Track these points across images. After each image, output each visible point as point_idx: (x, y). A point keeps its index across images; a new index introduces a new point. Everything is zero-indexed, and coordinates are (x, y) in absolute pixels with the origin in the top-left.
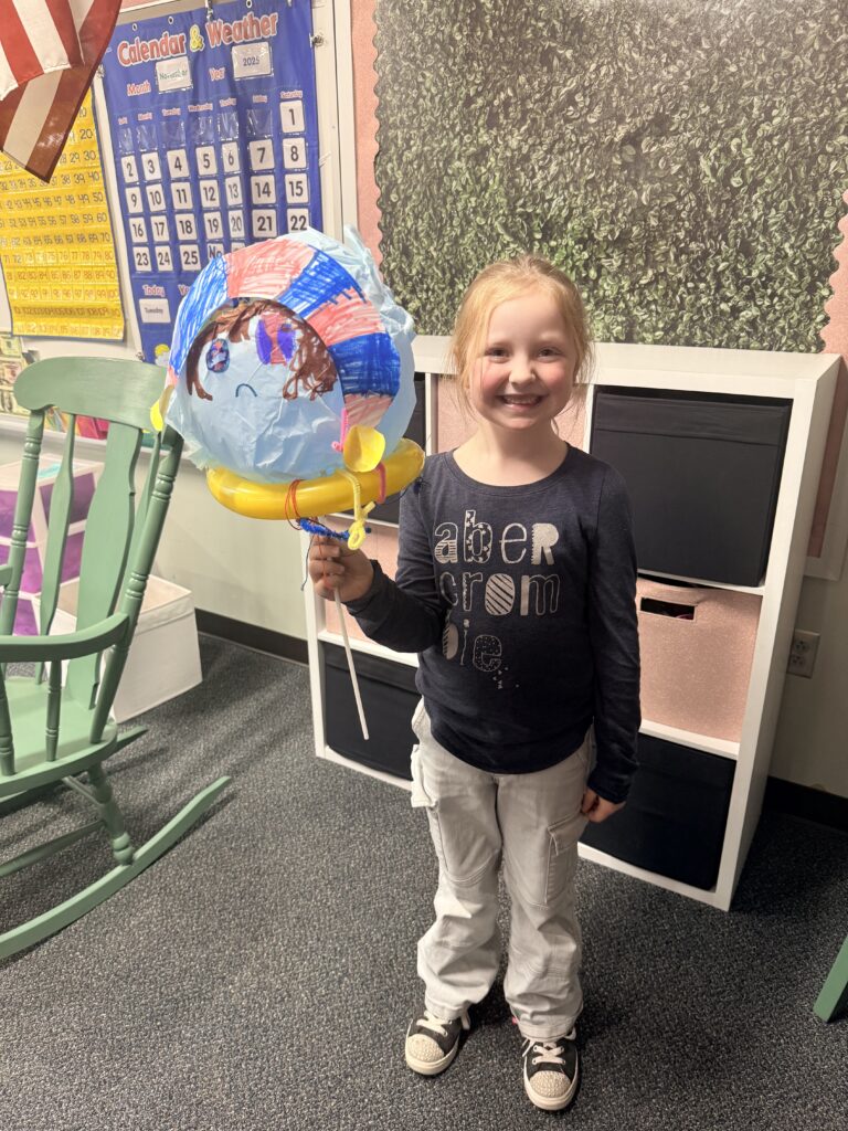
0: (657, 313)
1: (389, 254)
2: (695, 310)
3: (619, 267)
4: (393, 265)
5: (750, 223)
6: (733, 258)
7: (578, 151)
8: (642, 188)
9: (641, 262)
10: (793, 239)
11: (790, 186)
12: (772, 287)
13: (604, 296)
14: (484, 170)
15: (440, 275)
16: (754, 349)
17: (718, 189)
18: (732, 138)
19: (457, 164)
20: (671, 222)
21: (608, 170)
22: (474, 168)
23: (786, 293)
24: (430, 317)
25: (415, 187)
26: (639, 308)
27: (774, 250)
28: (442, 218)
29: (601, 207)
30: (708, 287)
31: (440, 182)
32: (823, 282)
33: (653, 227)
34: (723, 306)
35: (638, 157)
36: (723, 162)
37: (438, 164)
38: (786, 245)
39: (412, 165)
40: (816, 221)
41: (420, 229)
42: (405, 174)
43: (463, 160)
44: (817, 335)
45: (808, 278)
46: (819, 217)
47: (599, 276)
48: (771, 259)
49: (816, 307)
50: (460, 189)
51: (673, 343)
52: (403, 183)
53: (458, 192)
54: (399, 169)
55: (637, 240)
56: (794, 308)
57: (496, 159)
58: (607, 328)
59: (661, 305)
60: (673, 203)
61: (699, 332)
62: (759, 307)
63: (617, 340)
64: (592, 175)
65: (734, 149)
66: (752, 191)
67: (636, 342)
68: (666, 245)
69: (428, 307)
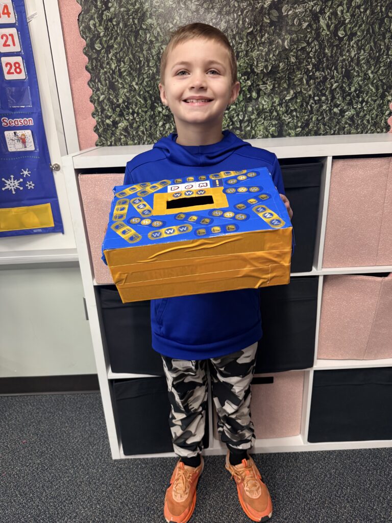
0: (297, 117)
1: (98, 89)
2: (319, 113)
3: (271, 90)
4: (102, 97)
5: (350, 59)
6: (341, 80)
7: (240, 13)
8: (284, 38)
9: (285, 85)
10: (373, 68)
11: (371, 36)
12: (362, 96)
13: (263, 109)
14: (171, 26)
15: (142, 101)
16: (353, 133)
17: (331, 38)
18: (338, 7)
19: (149, 21)
20: (303, 59)
21: (261, 26)
22: (164, 24)
23: (370, 99)
24: (137, 132)
25: (116, 38)
26: (286, 115)
27: (363, 75)
28: (141, 61)
29: (258, 51)
30: (327, 99)
31: (137, 35)
32: (389, 92)
33: (293, 63)
34: (336, 110)
35: (281, 17)
36: (333, 21)
37: (134, 21)
38: (370, 72)
39: (111, 22)
40: (385, 57)
41: (123, 70)
42: (106, 29)
43: (154, 18)
44: (386, 122)
45: (381, 90)
46: (386, 55)
47: (259, 96)
48: (361, 80)
49: (385, 107)
50: (154, 40)
51: (307, 135)
52: (104, 36)
53: (151, 42)
54: (100, 25)
55: (283, 72)
56: (374, 108)
57: (180, 18)
58: (266, 129)
59: (300, 112)
60: (304, 47)
61: (322, 126)
62: (355, 109)
63: (273, 136)
64: (251, 29)
65: (339, 13)
66: (350, 39)
67: (285, 137)
68: (301, 74)
69: (135, 125)
